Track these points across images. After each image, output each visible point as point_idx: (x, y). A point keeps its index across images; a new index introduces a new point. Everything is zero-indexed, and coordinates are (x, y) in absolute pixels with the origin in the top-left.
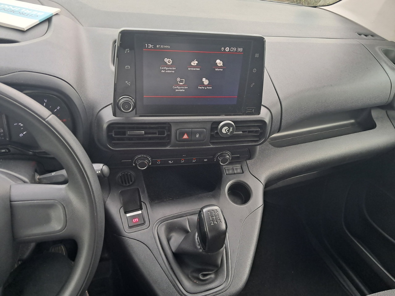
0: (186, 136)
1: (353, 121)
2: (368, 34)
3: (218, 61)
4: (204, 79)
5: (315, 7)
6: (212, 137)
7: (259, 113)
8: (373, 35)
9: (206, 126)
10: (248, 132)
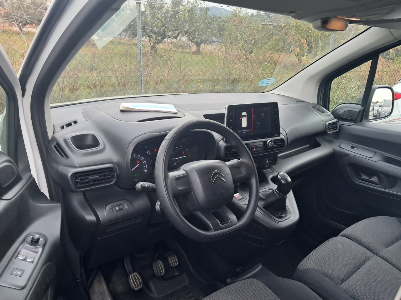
0: (254, 150)
1: (308, 145)
2: (300, 101)
3: (262, 114)
4: (258, 122)
5: (264, 93)
6: (265, 149)
7: (280, 136)
8: (303, 101)
9: (262, 143)
10: (278, 145)
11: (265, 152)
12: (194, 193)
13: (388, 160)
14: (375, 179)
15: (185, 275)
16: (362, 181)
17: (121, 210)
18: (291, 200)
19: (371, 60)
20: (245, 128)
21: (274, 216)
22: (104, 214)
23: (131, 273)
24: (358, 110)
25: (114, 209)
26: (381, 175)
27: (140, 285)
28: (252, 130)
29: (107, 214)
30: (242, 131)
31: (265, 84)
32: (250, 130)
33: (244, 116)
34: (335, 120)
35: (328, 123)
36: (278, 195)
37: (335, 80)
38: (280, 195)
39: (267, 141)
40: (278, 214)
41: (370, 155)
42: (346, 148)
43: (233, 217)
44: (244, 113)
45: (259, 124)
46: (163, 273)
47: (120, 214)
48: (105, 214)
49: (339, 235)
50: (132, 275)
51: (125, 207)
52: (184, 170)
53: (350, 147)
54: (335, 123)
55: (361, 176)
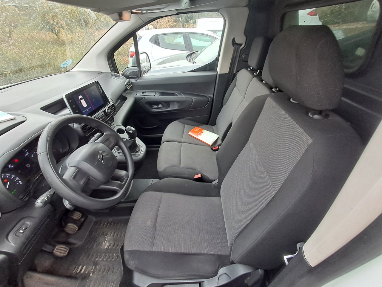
1: (120, 100)
2: (100, 73)
3: (93, 93)
5: (67, 72)
6: (106, 116)
7: (110, 103)
8: (102, 72)
9: (103, 113)
10: (112, 110)
11: (108, 118)
12: (92, 177)
13: (163, 94)
14: (160, 106)
15: (90, 216)
16: (156, 109)
17: (25, 229)
18: (138, 141)
19: (133, 37)
20: (86, 108)
21: (133, 153)
22: (12, 246)
23: (53, 250)
24: (137, 70)
25: (18, 234)
26: (162, 103)
27: (67, 249)
28: (92, 107)
29: (15, 244)
30: (86, 110)
31: (66, 65)
32: (91, 107)
33: (81, 99)
34: (128, 80)
35: (125, 83)
36: (132, 141)
37: (115, 54)
38: (133, 140)
39: (105, 110)
40: (135, 150)
41: (153, 94)
42: (140, 94)
43: (123, 173)
44: (80, 97)
45: (94, 101)
46: (76, 228)
47: (28, 232)
48: (13, 244)
49: (162, 143)
50: (55, 250)
51: (28, 224)
52: (71, 166)
53: (142, 93)
54: (129, 82)
55: (153, 107)
